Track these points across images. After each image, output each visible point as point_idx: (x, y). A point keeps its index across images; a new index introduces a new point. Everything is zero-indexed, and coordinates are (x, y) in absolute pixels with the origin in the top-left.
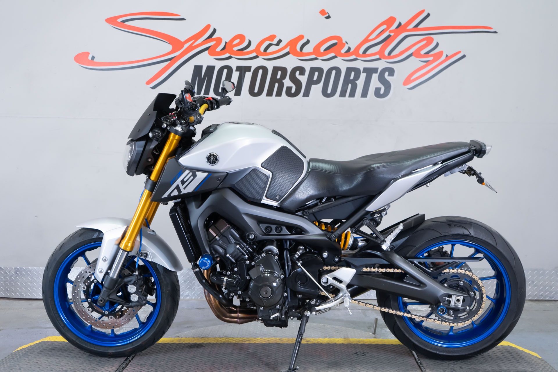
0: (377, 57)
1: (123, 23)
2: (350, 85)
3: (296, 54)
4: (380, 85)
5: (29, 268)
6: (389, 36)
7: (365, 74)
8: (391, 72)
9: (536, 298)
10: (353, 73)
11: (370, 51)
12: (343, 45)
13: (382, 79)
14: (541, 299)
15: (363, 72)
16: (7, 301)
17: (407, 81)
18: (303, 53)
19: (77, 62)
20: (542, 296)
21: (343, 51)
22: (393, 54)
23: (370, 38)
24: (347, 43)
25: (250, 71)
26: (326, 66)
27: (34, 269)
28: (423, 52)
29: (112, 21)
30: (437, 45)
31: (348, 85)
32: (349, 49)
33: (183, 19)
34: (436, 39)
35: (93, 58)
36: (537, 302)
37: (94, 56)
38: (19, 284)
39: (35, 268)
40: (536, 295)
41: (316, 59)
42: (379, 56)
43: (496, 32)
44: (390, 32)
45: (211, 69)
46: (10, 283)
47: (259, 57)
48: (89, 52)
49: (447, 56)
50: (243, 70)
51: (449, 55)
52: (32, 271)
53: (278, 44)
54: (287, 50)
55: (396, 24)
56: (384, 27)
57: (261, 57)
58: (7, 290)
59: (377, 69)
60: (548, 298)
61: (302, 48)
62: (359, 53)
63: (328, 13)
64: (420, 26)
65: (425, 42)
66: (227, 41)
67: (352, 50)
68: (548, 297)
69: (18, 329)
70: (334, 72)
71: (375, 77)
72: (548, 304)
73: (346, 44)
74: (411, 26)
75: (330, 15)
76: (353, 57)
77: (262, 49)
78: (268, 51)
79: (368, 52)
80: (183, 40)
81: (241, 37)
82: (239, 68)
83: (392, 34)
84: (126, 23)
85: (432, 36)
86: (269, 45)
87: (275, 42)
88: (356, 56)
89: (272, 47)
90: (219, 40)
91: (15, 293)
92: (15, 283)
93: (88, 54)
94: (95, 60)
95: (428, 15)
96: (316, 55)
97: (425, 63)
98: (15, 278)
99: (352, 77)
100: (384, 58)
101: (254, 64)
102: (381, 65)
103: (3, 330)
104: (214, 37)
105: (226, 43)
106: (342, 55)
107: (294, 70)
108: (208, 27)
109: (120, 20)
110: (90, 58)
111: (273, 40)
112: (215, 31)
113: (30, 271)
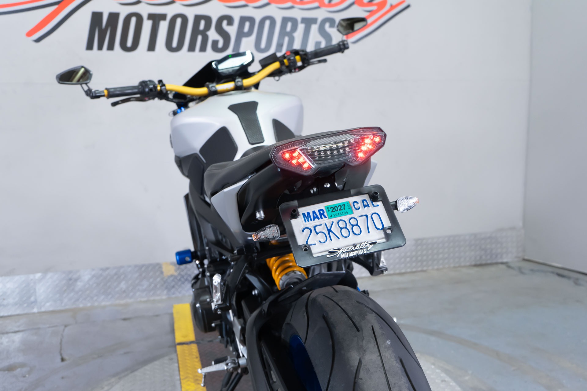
26: (258, 15)
28: (366, 0)
101: (170, 11)
102: (320, 14)
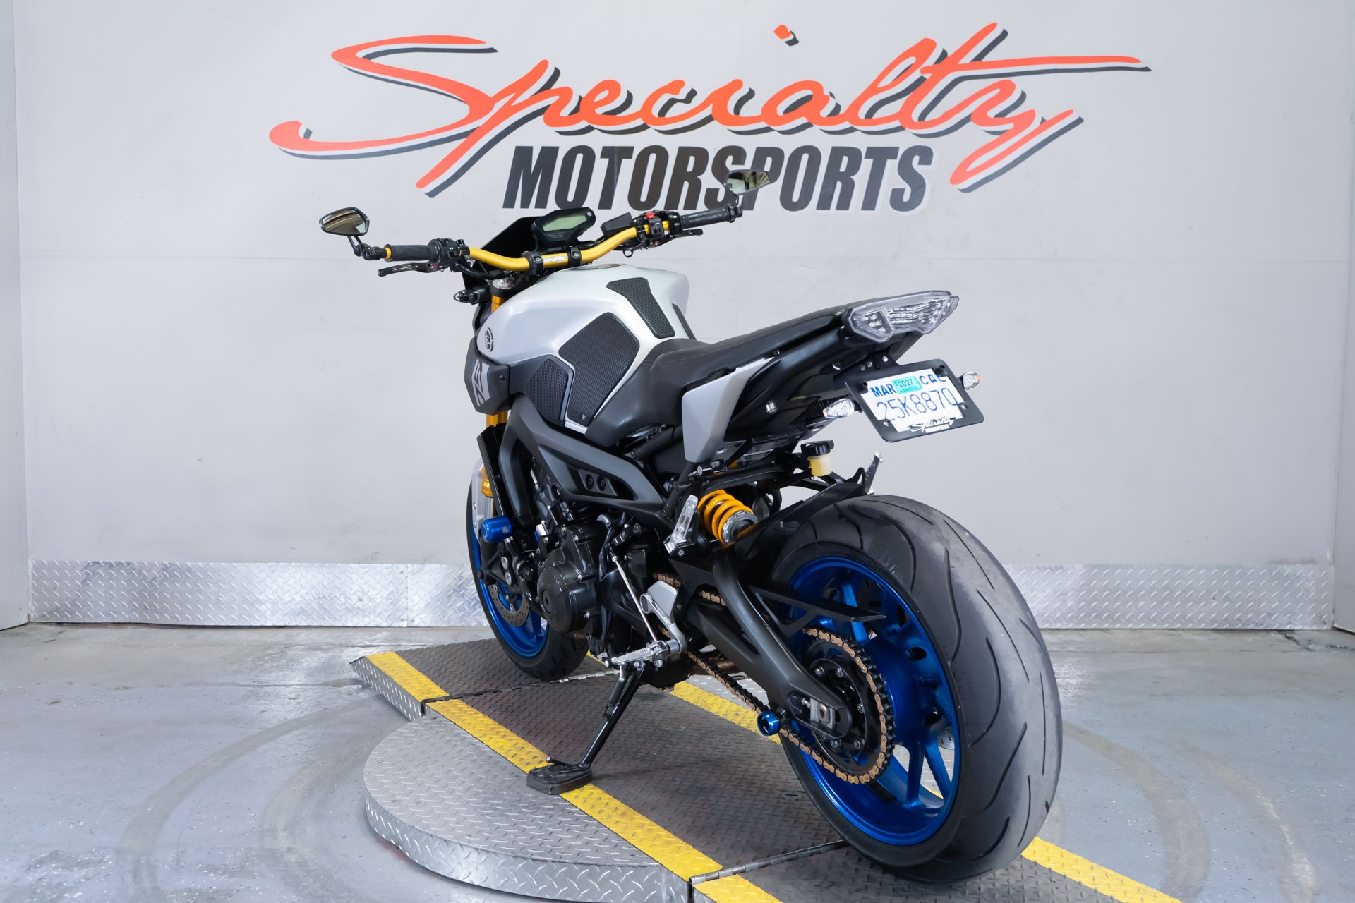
0: (896, 124)
1: (366, 60)
2: (839, 185)
3: (726, 120)
4: (901, 184)
5: (188, 564)
6: (921, 81)
7: (870, 161)
8: (926, 155)
9: (1226, 626)
10: (845, 160)
11: (881, 113)
12: (825, 101)
13: (906, 171)
14: (1238, 626)
15: (867, 157)
16: (146, 630)
17: (959, 175)
18: (741, 117)
19: (275, 142)
20: (1240, 620)
21: (825, 112)
22: (929, 118)
23: (883, 84)
24: (832, 95)
25: (630, 157)
26: (788, 145)
27: (198, 565)
28: (992, 113)
29: (345, 56)
30: (1023, 97)
31: (835, 184)
32: (838, 107)
33: (492, 50)
34: (1021, 84)
35: (308, 133)
36: (1228, 634)
37: (311, 129)
38: (169, 597)
39: (200, 564)
40: (1226, 619)
41: (767, 130)
42: (901, 121)
43: (1146, 69)
44: (924, 71)
45: (549, 153)
46: (151, 593)
47: (649, 127)
48: (300, 121)
49: (1043, 120)
50: (615, 155)
51: (1048, 118)
52: (194, 569)
53: (688, 100)
54: (708, 112)
55: (936, 55)
56: (911, 60)
57: (652, 127)
58: (146, 608)
59: (896, 149)
60: (1251, 626)
61: (738, 108)
62: (859, 118)
63: (792, 33)
64: (987, 59)
65: (997, 91)
66: (583, 96)
67: (843, 111)
68: (1252, 623)
69: (162, 686)
70: (805, 158)
71: (892, 166)
72: (1250, 638)
73: (831, 98)
74: (967, 59)
75: (797, 38)
76: (846, 125)
77: (655, 111)
78: (669, 114)
79: (877, 115)
80: (491, 94)
81: (612, 87)
82: (607, 152)
83: (927, 76)
84: (376, 60)
85: (1012, 79)
86: (671, 103)
87: (682, 95)
88: (851, 122)
89: (677, 105)
90: (566, 93)
91: (161, 614)
92: (160, 594)
93: (297, 125)
94: (312, 138)
95: (1004, 34)
96: (767, 123)
97: (996, 137)
98: (161, 583)
99: (843, 168)
100: (910, 127)
101: (639, 142)
102: (904, 141)
103: (130, 688)
104: (555, 86)
105: (581, 98)
106: (822, 122)
107: (723, 153)
108: (543, 65)
109: (361, 54)
110: (301, 133)
111: (677, 93)
112: (557, 73)
113: (189, 570)
